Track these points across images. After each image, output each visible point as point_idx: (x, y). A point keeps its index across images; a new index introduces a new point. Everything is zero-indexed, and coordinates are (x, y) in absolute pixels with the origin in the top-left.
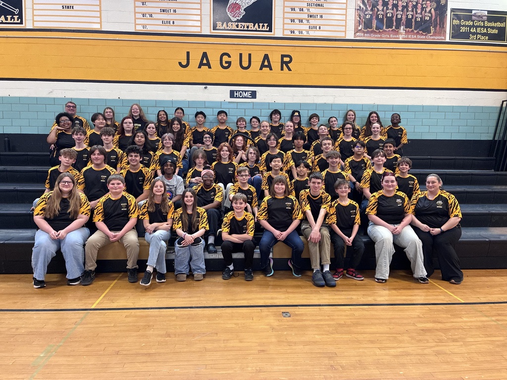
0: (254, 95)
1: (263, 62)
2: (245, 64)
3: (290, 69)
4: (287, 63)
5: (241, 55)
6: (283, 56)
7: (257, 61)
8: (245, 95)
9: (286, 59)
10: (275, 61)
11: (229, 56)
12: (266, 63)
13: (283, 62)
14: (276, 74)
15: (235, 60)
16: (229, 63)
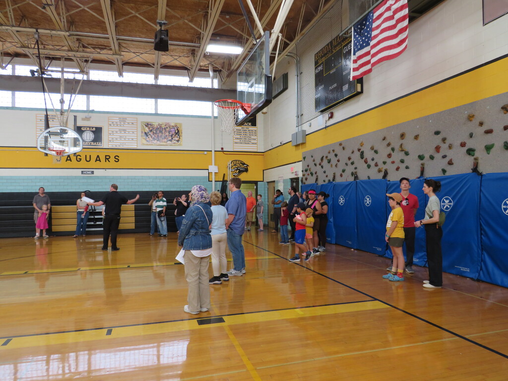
0: (93, 173)
1: (97, 158)
2: (88, 159)
3: (109, 161)
4: (108, 159)
5: (86, 156)
6: (106, 156)
7: (94, 158)
8: (89, 173)
9: (107, 157)
10: (102, 158)
11: (80, 156)
12: (98, 159)
13: (106, 158)
14: (103, 163)
15: (83, 158)
16: (81, 159)
